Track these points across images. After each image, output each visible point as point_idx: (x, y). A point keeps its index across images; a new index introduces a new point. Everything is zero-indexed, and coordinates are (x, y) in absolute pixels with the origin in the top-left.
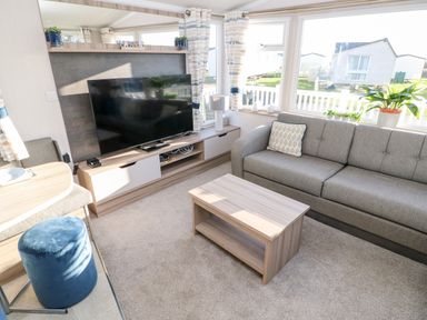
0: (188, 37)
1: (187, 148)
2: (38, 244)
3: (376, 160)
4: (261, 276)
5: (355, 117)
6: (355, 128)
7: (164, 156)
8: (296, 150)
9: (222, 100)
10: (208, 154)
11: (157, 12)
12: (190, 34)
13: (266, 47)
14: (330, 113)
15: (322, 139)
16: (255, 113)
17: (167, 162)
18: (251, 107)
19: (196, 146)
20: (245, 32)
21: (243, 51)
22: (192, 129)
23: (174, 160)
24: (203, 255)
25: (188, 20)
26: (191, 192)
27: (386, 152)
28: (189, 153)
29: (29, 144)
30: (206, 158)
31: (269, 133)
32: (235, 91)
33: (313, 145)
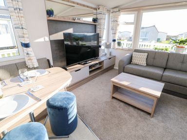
0: (98, 18)
1: (97, 64)
2: (58, 104)
3: (179, 66)
4: (150, 114)
5: (166, 50)
6: (169, 53)
7: (90, 67)
8: (144, 63)
9: (110, 44)
10: (105, 66)
11: (88, 7)
12: (99, 16)
13: (127, 23)
14: (156, 49)
15: (154, 58)
16: (122, 49)
17: (91, 70)
18: (120, 47)
19: (100, 63)
20: (119, 17)
21: (118, 25)
22: (98, 56)
23: (93, 68)
24: (119, 107)
25: (98, 11)
26: (112, 80)
27: (183, 62)
28: (98, 66)
29: (38, 60)
30: (104, 68)
31: (132, 57)
32: (114, 41)
33: (151, 61)
